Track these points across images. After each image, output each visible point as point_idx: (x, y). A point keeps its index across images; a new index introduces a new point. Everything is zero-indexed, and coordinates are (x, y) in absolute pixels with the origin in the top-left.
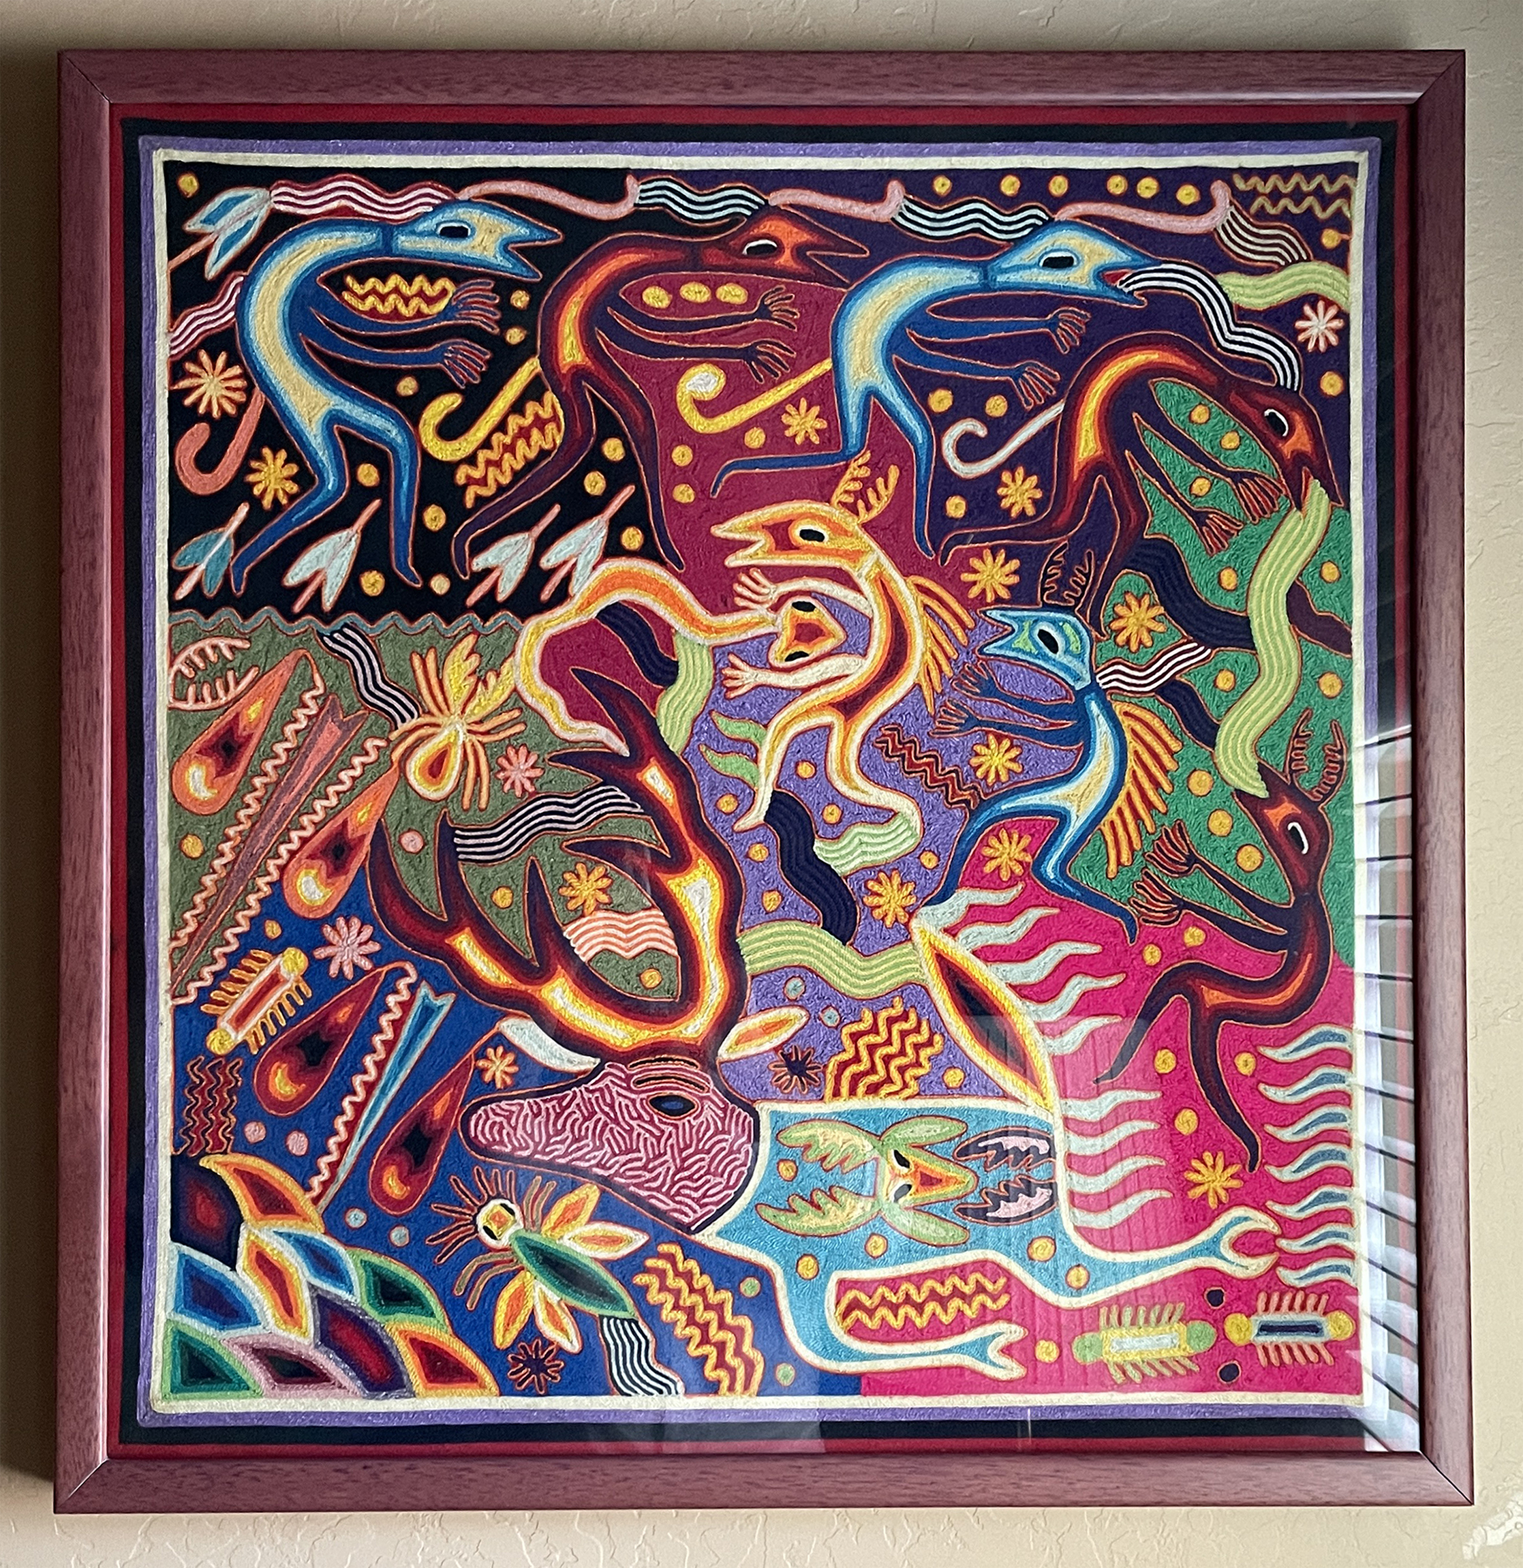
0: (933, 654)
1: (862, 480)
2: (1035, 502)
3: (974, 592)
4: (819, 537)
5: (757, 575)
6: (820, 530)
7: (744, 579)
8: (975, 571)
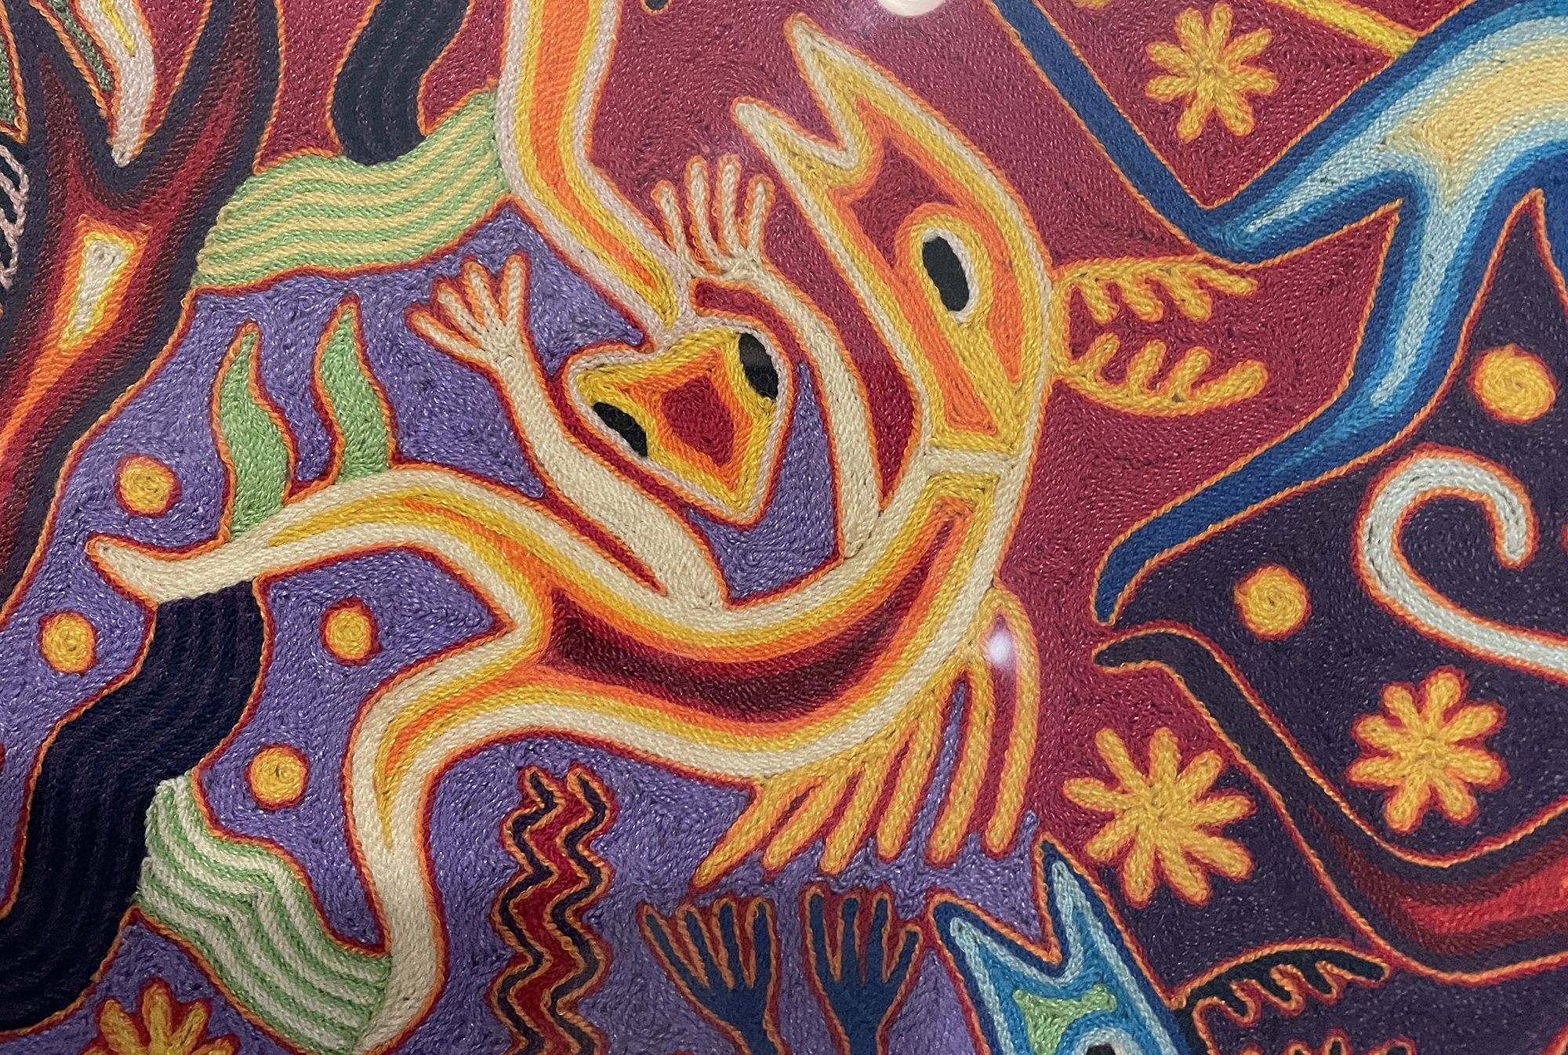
0: (853, 783)
1: (1170, 306)
2: (1432, 811)
3: (1086, 792)
4: (955, 293)
5: (760, 196)
6: (974, 289)
7: (729, 174)
8: (1142, 761)
